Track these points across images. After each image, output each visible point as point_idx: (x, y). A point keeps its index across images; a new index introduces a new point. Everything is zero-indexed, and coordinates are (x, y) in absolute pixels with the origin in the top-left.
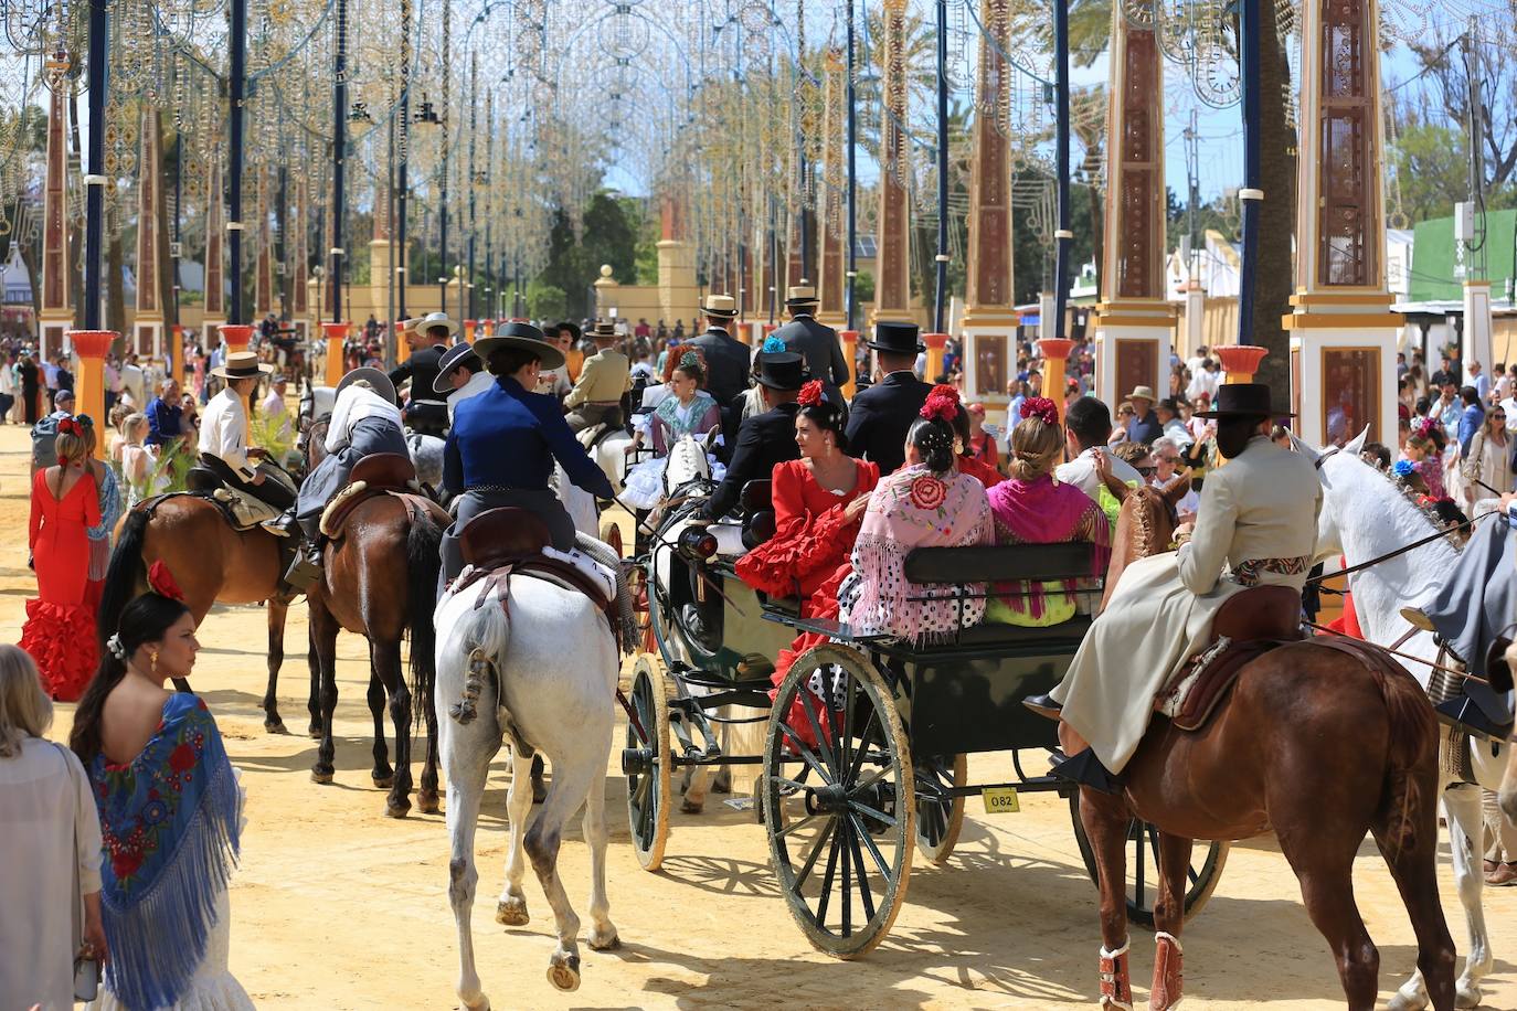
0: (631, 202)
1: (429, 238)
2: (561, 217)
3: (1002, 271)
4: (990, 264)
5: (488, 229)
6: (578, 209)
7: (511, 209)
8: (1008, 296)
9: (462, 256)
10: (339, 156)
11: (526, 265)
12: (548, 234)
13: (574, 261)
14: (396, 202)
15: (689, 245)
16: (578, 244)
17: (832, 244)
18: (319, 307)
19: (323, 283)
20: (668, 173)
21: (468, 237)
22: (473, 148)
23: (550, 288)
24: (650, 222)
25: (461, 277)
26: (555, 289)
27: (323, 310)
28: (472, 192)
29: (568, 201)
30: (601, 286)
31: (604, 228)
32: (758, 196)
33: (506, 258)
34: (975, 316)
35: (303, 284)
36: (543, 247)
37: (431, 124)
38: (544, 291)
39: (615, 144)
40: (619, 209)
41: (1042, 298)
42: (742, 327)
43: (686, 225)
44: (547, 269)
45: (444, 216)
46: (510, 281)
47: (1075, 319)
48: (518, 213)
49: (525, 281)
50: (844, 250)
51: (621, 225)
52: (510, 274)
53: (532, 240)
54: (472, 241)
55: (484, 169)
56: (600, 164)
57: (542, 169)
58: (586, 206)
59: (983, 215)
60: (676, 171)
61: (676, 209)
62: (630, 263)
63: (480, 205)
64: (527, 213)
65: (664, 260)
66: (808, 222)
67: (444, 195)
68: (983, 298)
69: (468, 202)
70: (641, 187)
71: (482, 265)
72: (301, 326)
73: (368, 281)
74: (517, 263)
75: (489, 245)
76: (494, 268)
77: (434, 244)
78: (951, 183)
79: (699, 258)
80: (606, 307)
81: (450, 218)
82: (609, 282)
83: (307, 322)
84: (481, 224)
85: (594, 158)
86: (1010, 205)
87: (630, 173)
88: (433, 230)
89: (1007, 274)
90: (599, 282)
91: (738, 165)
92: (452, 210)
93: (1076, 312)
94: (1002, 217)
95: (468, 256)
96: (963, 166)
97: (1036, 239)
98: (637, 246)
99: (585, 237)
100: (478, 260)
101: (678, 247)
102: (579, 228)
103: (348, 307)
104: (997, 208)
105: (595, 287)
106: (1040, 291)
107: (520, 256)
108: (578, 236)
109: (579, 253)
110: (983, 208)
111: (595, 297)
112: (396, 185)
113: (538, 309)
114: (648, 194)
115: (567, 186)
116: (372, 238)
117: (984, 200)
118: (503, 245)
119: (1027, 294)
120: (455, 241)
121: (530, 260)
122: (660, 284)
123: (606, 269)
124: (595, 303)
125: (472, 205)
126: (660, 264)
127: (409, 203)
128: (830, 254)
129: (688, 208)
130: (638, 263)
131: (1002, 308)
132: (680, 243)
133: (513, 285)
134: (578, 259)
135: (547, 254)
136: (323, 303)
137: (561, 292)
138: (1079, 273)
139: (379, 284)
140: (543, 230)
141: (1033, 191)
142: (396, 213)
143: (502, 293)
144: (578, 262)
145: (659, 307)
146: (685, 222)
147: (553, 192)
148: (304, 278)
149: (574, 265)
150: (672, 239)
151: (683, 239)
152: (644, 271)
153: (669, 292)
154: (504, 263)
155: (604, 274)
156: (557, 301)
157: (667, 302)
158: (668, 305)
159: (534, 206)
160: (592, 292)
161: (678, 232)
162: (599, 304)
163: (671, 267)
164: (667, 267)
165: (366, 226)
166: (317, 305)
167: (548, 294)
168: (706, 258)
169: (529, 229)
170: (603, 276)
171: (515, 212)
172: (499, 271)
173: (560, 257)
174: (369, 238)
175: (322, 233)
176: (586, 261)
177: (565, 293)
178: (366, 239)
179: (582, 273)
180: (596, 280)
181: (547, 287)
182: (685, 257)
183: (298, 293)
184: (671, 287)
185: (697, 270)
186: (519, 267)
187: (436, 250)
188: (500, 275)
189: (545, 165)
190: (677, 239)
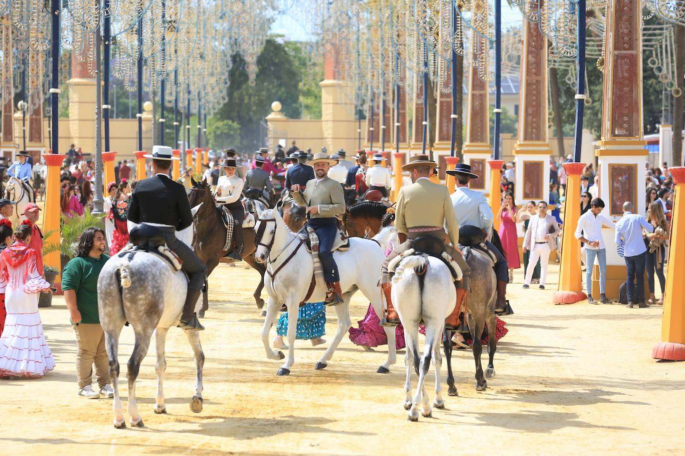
0: (297, 46)
1: (127, 79)
2: (238, 60)
3: (633, 107)
4: (623, 102)
5: (176, 72)
6: (252, 52)
7: (197, 52)
8: (638, 129)
9: (155, 93)
11: (207, 102)
12: (227, 74)
13: (246, 97)
14: (102, 48)
15: (350, 84)
16: (252, 82)
17: (478, 84)
18: (24, 137)
19: (28, 117)
20: (332, 21)
23: (225, 122)
24: (314, 64)
26: (230, 122)
27: (27, 140)
29: (244, 46)
30: (272, 120)
31: (272, 68)
32: (411, 42)
33: (191, 96)
34: (609, 147)
35: (11, 116)
36: (222, 86)
38: (220, 124)
40: (285, 52)
41: (661, 129)
42: (397, 156)
43: (347, 67)
44: (225, 105)
46: (193, 115)
49: (206, 115)
50: (490, 90)
51: (287, 66)
52: (194, 110)
53: (213, 80)
54: (163, 82)
55: (173, 18)
56: (269, 13)
57: (221, 18)
58: (258, 49)
59: (616, 60)
61: (338, 53)
62: (295, 99)
63: (170, 49)
64: (209, 57)
65: (327, 97)
66: (457, 62)
67: (141, 41)
69: (160, 48)
70: (307, 34)
71: (170, 102)
73: (67, 115)
74: (200, 100)
75: (176, 83)
76: (180, 105)
77: (132, 82)
79: (358, 95)
80: (276, 138)
81: (146, 60)
82: (279, 116)
84: (170, 67)
86: (641, 49)
89: (638, 110)
90: (270, 117)
91: (395, 15)
92: (146, 55)
94: (635, 60)
95: (160, 94)
97: (656, 77)
98: (301, 85)
99: (258, 76)
100: (167, 98)
101: (339, 86)
102: (253, 70)
104: (629, 53)
105: (266, 121)
106: (659, 123)
107: (203, 94)
108: (252, 77)
109: (251, 91)
110: (617, 52)
111: (266, 130)
112: (102, 33)
113: (215, 140)
114: (314, 39)
115: (245, 33)
116: (70, 77)
117: (618, 46)
118: (189, 84)
120: (150, 84)
121: (211, 98)
122: (323, 118)
123: (276, 105)
124: (266, 135)
126: (323, 100)
127: (112, 47)
128: (477, 92)
129: (348, 52)
130: (301, 99)
131: (633, 139)
132: (341, 82)
133: (196, 119)
134: (250, 96)
135: (225, 92)
136: (27, 135)
137: (236, 125)
139: (76, 117)
140: (222, 70)
141: (654, 35)
142: (102, 58)
143: (187, 127)
144: (250, 98)
145: (322, 139)
146: (346, 64)
147: (230, 38)
148: (10, 112)
149: (246, 101)
150: (334, 79)
151: (343, 79)
152: (307, 107)
153: (331, 125)
154: (189, 100)
155: (274, 109)
156: (232, 132)
157: (329, 134)
158: (330, 136)
159: (214, 49)
160: (265, 125)
161: (339, 73)
162: (269, 136)
163: (334, 104)
164: (329, 103)
165: (65, 66)
166: (22, 135)
167: (224, 127)
168: (365, 95)
169: (210, 70)
170: (273, 111)
171: (198, 56)
172: (185, 107)
173: (236, 94)
174: (68, 77)
175: (26, 73)
176: (257, 98)
177: (239, 126)
178: (65, 78)
179: (254, 108)
180: (267, 115)
181: (223, 120)
182: (346, 95)
183: (5, 126)
184: (333, 121)
185: (356, 107)
186: (201, 103)
187: (133, 89)
188: (186, 111)
189: (224, 14)
190: (339, 79)
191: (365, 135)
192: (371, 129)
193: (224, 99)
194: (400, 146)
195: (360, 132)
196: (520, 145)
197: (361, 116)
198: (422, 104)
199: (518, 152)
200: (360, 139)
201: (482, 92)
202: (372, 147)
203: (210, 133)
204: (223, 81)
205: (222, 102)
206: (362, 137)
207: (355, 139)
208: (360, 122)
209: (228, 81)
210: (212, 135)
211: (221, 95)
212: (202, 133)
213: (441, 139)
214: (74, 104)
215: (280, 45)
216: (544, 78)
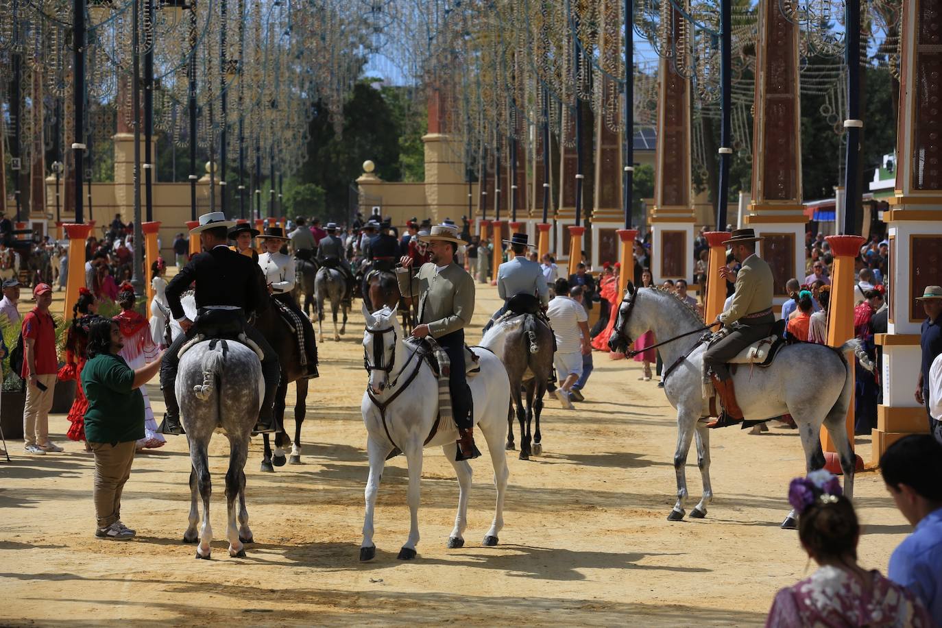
0: (396, 93)
1: (177, 131)
2: (320, 107)
3: (790, 163)
4: (777, 157)
5: (241, 121)
6: (338, 99)
7: (265, 100)
8: (796, 191)
9: (213, 151)
10: (79, 43)
11: (283, 161)
12: (306, 127)
13: (333, 155)
14: (142, 92)
15: (457, 138)
16: (338, 137)
17: (609, 137)
18: (58, 206)
19: (62, 180)
20: (434, 61)
21: (219, 130)
22: (223, 34)
23: (307, 185)
24: (416, 114)
25: (212, 174)
26: (313, 186)
27: (62, 209)
28: (223, 82)
29: (327, 92)
30: (363, 183)
31: (365, 119)
32: (530, 85)
33: (261, 153)
34: (760, 212)
35: (41, 180)
36: (300, 141)
37: (180, 9)
38: (301, 188)
39: (378, 30)
40: (381, 100)
41: (837, 192)
43: (453, 117)
44: (304, 164)
45: (193, 110)
46: (264, 178)
47: (874, 215)
48: (273, 104)
49: (281, 177)
50: (622, 143)
51: (384, 116)
52: (266, 171)
53: (289, 134)
54: (223, 135)
55: (236, 57)
56: (360, 51)
57: (298, 57)
58: (348, 96)
59: (769, 104)
60: (442, 58)
61: (443, 100)
62: (394, 158)
63: (232, 97)
64: (283, 105)
65: (430, 154)
66: (583, 115)
67: (193, 86)
68: (769, 193)
69: (218, 93)
70: (405, 76)
71: (234, 161)
72: (38, 227)
73: (111, 177)
74: (273, 159)
75: (242, 139)
76: (248, 164)
77: (182, 138)
78: (736, 69)
79: (467, 152)
80: (369, 206)
81: (200, 109)
82: (371, 179)
83: (45, 222)
84: (233, 117)
85: (354, 45)
86: (799, 92)
87: (393, 60)
88: (182, 123)
89: (795, 168)
90: (362, 178)
91: (509, 53)
92: (202, 102)
93: (876, 207)
94: (790, 105)
95: (220, 151)
96: (749, 50)
97: (830, 128)
98: (401, 140)
99: (345, 130)
100: (230, 156)
101: (445, 141)
102: (339, 121)
103: (90, 206)
104: (784, 96)
105: (357, 184)
106: (837, 185)
107: (276, 151)
108: (338, 129)
109: (339, 147)
110: (769, 96)
111: (357, 195)
112: (142, 75)
113: (295, 208)
114: (412, 82)
115: (325, 75)
116: (115, 132)
117: (770, 88)
118: (258, 140)
119: (818, 188)
120: (206, 134)
121: (286, 156)
122: (426, 181)
123: (368, 165)
124: (357, 201)
125: (224, 96)
126: (426, 159)
127: (155, 93)
128: (608, 147)
129: (455, 99)
130: (403, 158)
131: (789, 203)
132: (447, 136)
133: (268, 183)
134: (338, 153)
135: (304, 150)
136: (62, 202)
137: (320, 189)
138: (879, 165)
139: (123, 181)
140: (300, 122)
142: (142, 105)
143: (257, 191)
144: (338, 157)
145: (425, 205)
146: (453, 114)
147: (311, 82)
148: (41, 174)
149: (333, 160)
150: (439, 132)
151: (450, 132)
152: (409, 167)
153: (436, 189)
154: (258, 158)
155: (367, 170)
156: (315, 199)
157: (434, 200)
158: (435, 203)
159: (290, 96)
160: (354, 189)
161: (445, 124)
162: (360, 203)
163: (438, 162)
164: (434, 162)
165: (109, 118)
166: (55, 204)
167: (306, 192)
168: (475, 152)
169: (285, 122)
170: (365, 172)
171: (269, 104)
172: (253, 167)
173: (321, 152)
174: (112, 131)
175: (60, 126)
176: (346, 156)
177: (324, 191)
178: (109, 132)
179: (344, 168)
180: (358, 177)
181: (305, 184)
182: (453, 151)
183: (35, 191)
184: (438, 184)
185: (466, 166)
186: (274, 162)
187: (185, 145)
188: (255, 172)
189: (302, 53)
190: (444, 132)
191: (477, 200)
192: (484, 193)
193: (304, 157)
194: (517, 214)
195: (471, 197)
196: (657, 211)
197: (471, 177)
198: (543, 161)
199: (654, 220)
200: (471, 205)
201: (614, 147)
202: (484, 215)
203: (288, 200)
204: (301, 134)
205: (301, 161)
206: (473, 203)
207: (465, 205)
208: (471, 185)
209: (308, 135)
210: (291, 202)
211: (300, 153)
212: (277, 200)
213: (565, 205)
214: (120, 164)
215: (375, 91)
216: (686, 129)
